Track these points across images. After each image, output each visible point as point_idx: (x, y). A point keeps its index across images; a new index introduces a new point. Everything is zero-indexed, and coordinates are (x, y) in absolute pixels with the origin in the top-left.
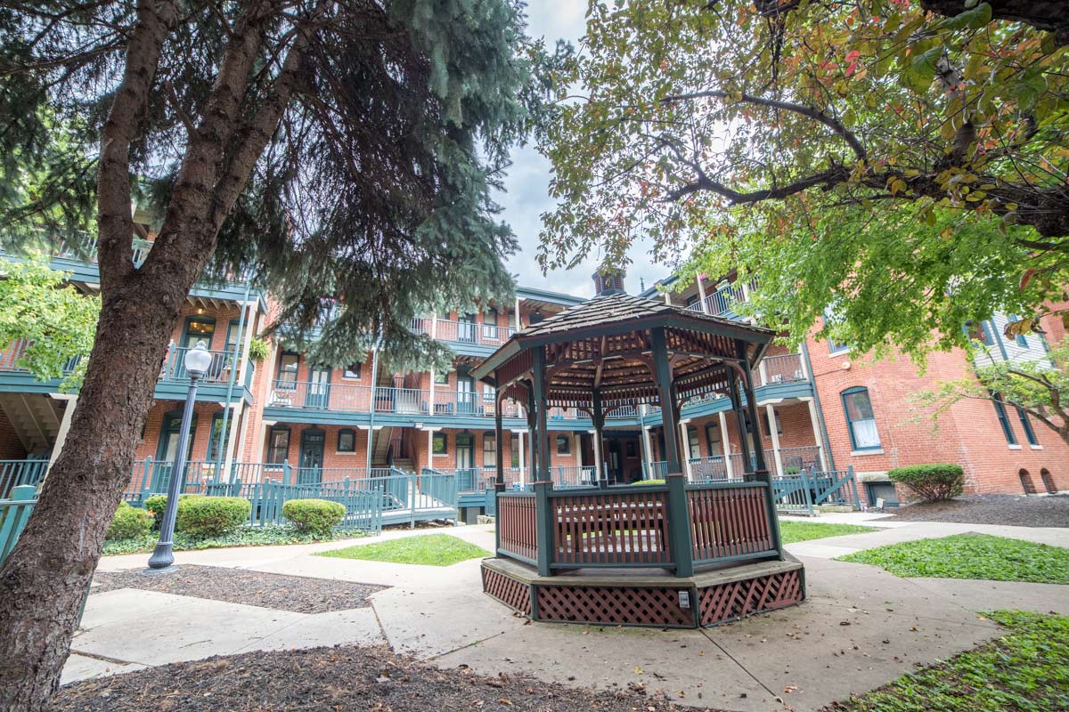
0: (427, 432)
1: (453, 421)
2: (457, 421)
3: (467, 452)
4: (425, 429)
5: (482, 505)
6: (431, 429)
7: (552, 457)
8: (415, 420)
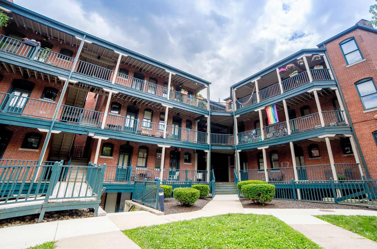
0: (97, 140)
1: (118, 135)
2: (121, 135)
3: (126, 157)
4: (96, 137)
5: (132, 191)
6: (100, 138)
7: (181, 164)
8: (89, 130)
